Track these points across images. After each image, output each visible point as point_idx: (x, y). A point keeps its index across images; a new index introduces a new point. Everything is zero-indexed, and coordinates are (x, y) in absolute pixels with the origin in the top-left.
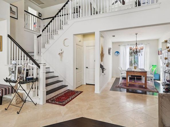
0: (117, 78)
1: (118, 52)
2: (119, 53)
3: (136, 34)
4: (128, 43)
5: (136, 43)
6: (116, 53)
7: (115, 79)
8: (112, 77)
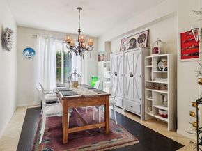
0: (29, 111)
1: (31, 50)
2: (34, 52)
3: (80, 9)
4: (56, 35)
5: (79, 29)
6: (27, 52)
7: (23, 114)
8: (17, 108)
